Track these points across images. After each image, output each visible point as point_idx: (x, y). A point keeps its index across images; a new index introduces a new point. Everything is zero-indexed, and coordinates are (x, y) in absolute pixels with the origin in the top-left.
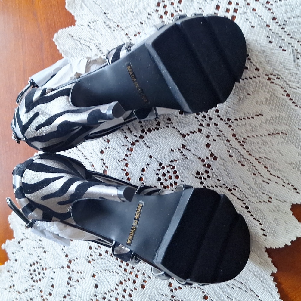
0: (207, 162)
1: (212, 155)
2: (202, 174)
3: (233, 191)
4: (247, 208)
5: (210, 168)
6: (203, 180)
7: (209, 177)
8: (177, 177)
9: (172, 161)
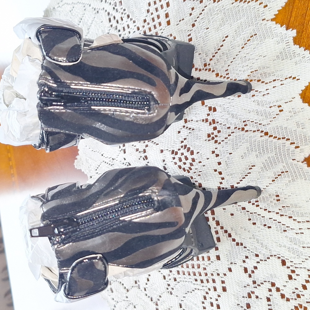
0: (210, 119)
1: (210, 109)
2: (213, 134)
3: (246, 129)
4: (266, 134)
5: (216, 123)
6: (216, 139)
7: (219, 132)
8: (192, 153)
9: (182, 142)
